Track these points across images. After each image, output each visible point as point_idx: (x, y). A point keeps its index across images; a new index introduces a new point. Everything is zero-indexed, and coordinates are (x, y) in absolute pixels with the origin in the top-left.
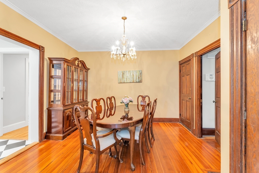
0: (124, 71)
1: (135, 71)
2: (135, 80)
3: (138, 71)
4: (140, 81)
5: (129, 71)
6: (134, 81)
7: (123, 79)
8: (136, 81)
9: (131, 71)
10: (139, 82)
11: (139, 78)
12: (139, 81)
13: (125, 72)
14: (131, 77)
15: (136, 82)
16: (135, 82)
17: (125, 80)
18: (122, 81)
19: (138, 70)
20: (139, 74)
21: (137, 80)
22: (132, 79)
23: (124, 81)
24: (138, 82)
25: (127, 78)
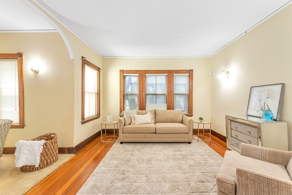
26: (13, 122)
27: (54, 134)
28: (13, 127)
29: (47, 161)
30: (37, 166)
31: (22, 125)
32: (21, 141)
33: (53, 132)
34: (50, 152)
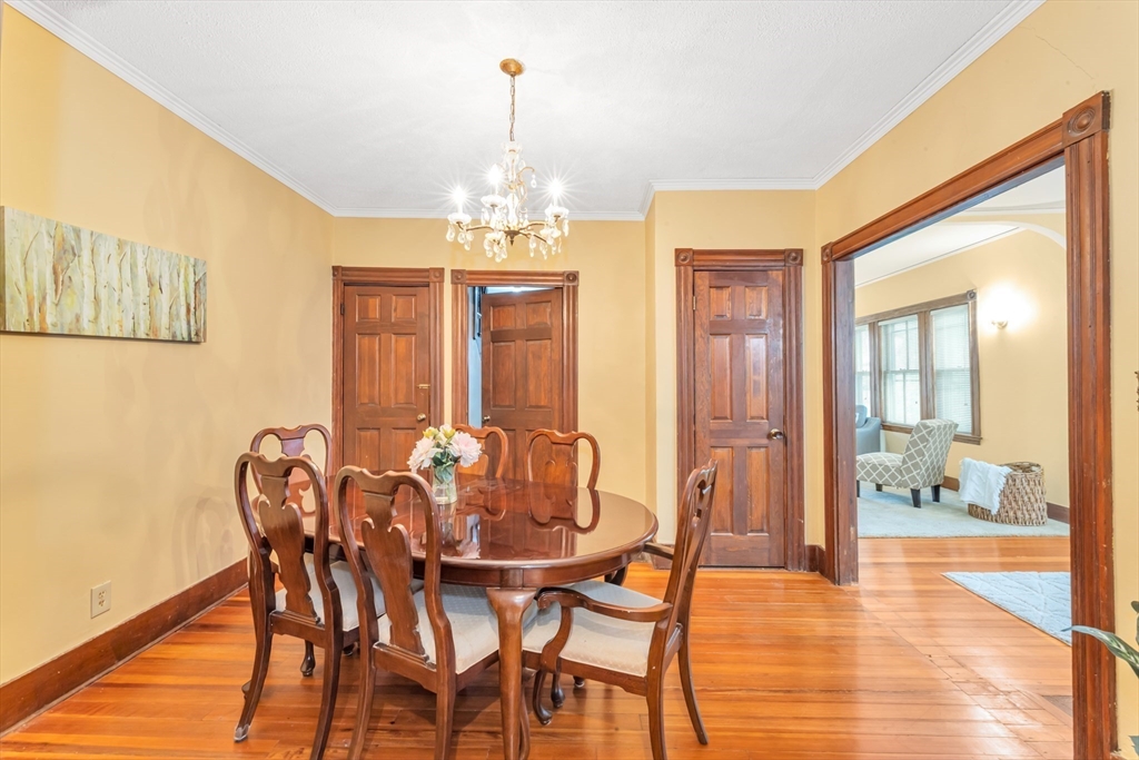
0: (77, 232)
1: (169, 259)
2: (164, 321)
3: (183, 263)
4: (197, 334)
5: (121, 244)
6: (153, 327)
7: (66, 301)
8: (174, 335)
9: (139, 250)
10: (190, 342)
11: (188, 310)
12: (189, 334)
13: (85, 237)
14: (136, 294)
15: (173, 341)
16: (164, 335)
17: (88, 313)
18: (49, 320)
19: (187, 258)
20: (192, 285)
21: (176, 325)
22: (143, 313)
23: (78, 319)
24: (182, 342)
25: (103, 294)
26: (958, 429)
27: (1038, 466)
28: (958, 438)
29: (1015, 513)
30: (994, 512)
31: (975, 438)
32: (968, 460)
33: (1036, 463)
34: (1022, 497)
